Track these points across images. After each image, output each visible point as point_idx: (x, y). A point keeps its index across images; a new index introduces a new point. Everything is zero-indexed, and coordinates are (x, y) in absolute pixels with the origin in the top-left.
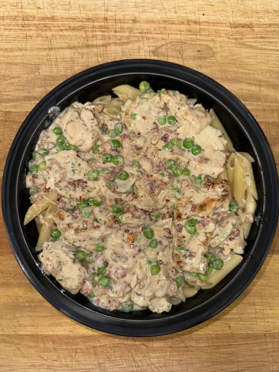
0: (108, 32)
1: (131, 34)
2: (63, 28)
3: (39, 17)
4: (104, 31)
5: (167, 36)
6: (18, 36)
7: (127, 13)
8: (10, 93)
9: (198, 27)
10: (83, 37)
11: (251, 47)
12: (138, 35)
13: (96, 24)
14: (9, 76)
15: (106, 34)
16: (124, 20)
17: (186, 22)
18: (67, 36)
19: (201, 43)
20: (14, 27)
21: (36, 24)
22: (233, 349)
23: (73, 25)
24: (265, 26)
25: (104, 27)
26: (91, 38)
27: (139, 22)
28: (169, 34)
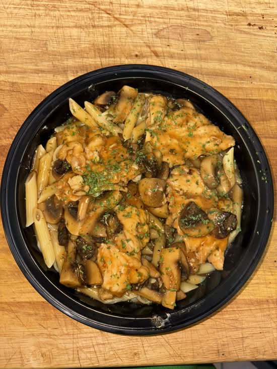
1: (135, 18)
2: (70, 9)
5: (168, 20)
6: (27, 14)
9: (197, 13)
10: (89, 18)
11: (245, 32)
13: (102, 7)
14: (17, 50)
16: (128, 4)
17: (186, 9)
18: (74, 16)
19: (200, 27)
20: (23, 7)
21: (44, 5)
22: (237, 315)
23: (80, 7)
25: (110, 10)
26: (97, 20)
28: (170, 19)
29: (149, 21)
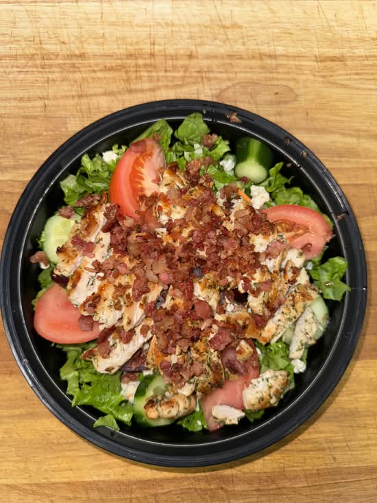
0: (156, 72)
2: (96, 69)
3: (64, 56)
4: (151, 71)
6: (37, 81)
7: (179, 46)
8: (29, 157)
9: (274, 62)
10: (123, 80)
11: (344, 86)
12: (195, 74)
13: (141, 62)
14: (26, 134)
15: (154, 74)
16: (176, 55)
17: (258, 56)
18: (102, 78)
19: (279, 83)
20: (30, 69)
21: (59, 65)
22: (341, 489)
24: (361, 59)
25: (151, 65)
27: (197, 58)
28: (236, 73)
29: (206, 77)
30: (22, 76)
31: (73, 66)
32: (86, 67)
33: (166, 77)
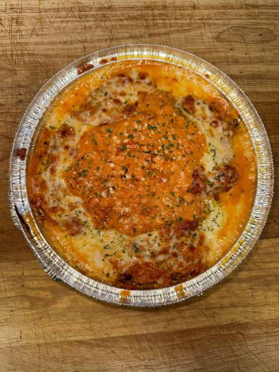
0: (169, 20)
1: (192, 21)
2: (122, 18)
3: (96, 8)
4: (164, 19)
5: (228, 21)
6: (76, 28)
9: (257, 11)
10: (144, 26)
12: (199, 21)
13: (156, 12)
15: (167, 22)
16: (183, 7)
17: (245, 6)
18: (127, 25)
19: (261, 26)
20: (71, 19)
21: (93, 15)
23: (132, 14)
25: (164, 15)
26: (152, 27)
27: (199, 8)
28: (229, 19)
29: (207, 23)
30: (64, 25)
31: (104, 16)
32: (114, 16)
33: (177, 23)
